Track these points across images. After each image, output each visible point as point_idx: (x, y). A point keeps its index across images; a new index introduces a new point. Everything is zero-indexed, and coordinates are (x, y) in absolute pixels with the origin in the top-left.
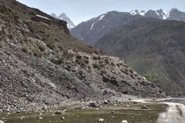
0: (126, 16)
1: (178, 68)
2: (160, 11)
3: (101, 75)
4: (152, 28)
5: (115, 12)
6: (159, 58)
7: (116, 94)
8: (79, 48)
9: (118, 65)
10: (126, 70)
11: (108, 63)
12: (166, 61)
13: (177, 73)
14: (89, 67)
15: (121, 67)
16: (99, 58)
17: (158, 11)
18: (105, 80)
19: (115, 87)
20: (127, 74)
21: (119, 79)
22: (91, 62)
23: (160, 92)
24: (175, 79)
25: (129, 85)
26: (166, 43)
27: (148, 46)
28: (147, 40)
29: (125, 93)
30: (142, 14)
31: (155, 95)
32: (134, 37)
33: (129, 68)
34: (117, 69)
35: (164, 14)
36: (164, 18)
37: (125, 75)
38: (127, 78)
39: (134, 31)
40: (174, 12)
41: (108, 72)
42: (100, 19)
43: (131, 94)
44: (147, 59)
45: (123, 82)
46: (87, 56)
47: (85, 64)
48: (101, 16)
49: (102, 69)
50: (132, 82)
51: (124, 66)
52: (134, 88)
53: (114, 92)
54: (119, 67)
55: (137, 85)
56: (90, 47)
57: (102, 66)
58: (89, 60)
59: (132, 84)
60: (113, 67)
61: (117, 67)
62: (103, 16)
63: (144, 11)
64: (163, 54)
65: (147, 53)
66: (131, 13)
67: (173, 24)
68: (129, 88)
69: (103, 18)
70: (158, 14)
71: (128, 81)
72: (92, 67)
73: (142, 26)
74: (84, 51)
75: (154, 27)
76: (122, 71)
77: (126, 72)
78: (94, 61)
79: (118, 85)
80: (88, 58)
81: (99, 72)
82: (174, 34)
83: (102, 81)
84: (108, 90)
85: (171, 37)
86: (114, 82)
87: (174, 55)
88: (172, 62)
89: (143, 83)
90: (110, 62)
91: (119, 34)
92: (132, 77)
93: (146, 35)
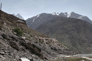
0: (50, 15)
1: (76, 41)
2: (66, 13)
3: (50, 47)
4: (63, 22)
5: (44, 13)
6: (67, 36)
7: (57, 54)
8: (39, 35)
9: (56, 42)
10: (59, 44)
11: (52, 41)
12: (70, 37)
13: (75, 43)
14: (44, 44)
15: (57, 43)
16: (48, 40)
17: (65, 13)
18: (52, 49)
19: (56, 51)
20: (60, 46)
21: (57, 48)
22: (45, 41)
23: (73, 53)
24: (75, 46)
25: (61, 50)
26: (70, 29)
27: (62, 30)
28: (61, 27)
29: (61, 54)
30: (57, 14)
31: (72, 54)
32: (55, 26)
33: (60, 43)
34: (56, 44)
35: (68, 14)
36: (68, 16)
37: (59, 46)
38: (60, 48)
39: (54, 23)
40: (73, 14)
41: (52, 45)
42: (38, 17)
43: (63, 54)
44: (61, 37)
45: (59, 49)
46: (43, 39)
47: (43, 42)
48: (38, 15)
49: (50, 44)
50: (62, 49)
51: (58, 42)
52: (63, 52)
53: (56, 53)
54: (56, 43)
55: (64, 50)
56: (43, 34)
57: (50, 43)
58: (44, 40)
59: (62, 50)
60: (54, 43)
61: (55, 43)
62: (39, 15)
63: (59, 13)
64: (69, 34)
65: (61, 34)
66: (52, 14)
67: (73, 20)
68: (61, 52)
69: (39, 16)
70: (65, 14)
71: (61, 49)
72: (46, 43)
73: (58, 21)
74: (41, 36)
75: (64, 21)
76: (57, 45)
77: (59, 45)
78: (46, 41)
79: (57, 51)
80: (43, 40)
81: (49, 45)
82: (73, 25)
83: (50, 49)
84: (54, 53)
85: (72, 26)
86: (55, 50)
87: (74, 34)
88: (73, 38)
89: (66, 49)
90: (53, 41)
91: (47, 24)
92: (62, 47)
93: (60, 25)
